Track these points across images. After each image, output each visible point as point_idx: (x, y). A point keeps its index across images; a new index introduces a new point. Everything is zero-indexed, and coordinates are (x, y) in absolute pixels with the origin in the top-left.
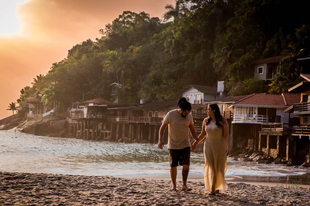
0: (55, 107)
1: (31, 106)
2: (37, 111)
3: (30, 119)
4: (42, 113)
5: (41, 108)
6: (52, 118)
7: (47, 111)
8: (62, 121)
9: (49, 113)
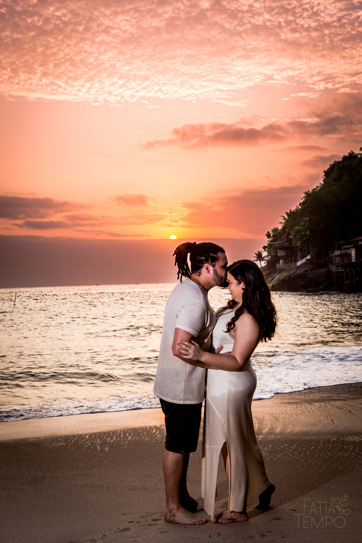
0: (312, 251)
1: (281, 253)
2: (289, 259)
3: (281, 271)
4: (296, 261)
5: (293, 254)
6: (309, 267)
7: (301, 259)
8: (323, 270)
9: (304, 260)
